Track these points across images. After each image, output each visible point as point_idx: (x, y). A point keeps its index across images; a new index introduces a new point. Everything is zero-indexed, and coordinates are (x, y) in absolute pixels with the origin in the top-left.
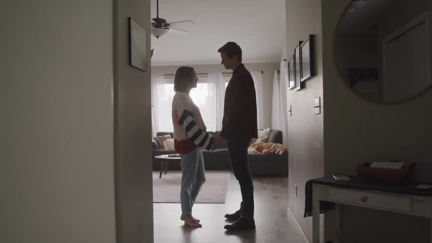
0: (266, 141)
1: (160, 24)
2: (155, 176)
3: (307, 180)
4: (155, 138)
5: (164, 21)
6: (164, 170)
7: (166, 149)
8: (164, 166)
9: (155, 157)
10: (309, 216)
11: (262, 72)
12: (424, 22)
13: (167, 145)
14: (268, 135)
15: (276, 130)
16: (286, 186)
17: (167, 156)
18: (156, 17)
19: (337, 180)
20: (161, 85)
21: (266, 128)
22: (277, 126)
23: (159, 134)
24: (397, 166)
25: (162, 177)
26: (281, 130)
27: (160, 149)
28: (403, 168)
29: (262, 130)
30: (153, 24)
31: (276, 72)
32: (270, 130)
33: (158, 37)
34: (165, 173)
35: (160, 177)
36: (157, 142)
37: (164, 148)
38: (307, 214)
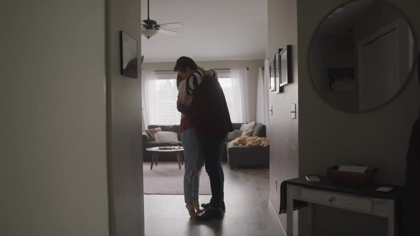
0: (251, 134)
1: (151, 25)
2: (146, 167)
3: (282, 181)
4: (146, 131)
5: (154, 22)
6: (155, 161)
7: (157, 141)
8: (155, 157)
9: (147, 149)
10: (284, 212)
11: (248, 69)
12: (395, 29)
13: (159, 138)
14: (253, 128)
15: (260, 124)
16: (268, 178)
17: (157, 148)
18: (146, 19)
19: (309, 182)
20: (152, 81)
21: (251, 122)
22: (262, 120)
23: (151, 127)
24: (362, 170)
25: (153, 169)
26: (265, 124)
27: (150, 141)
28: (367, 171)
29: (247, 123)
30: (144, 25)
31: (260, 69)
32: (255, 124)
33: (148, 38)
34: (156, 164)
35: (151, 169)
36: (149, 135)
37: (154, 140)
38: (282, 211)
